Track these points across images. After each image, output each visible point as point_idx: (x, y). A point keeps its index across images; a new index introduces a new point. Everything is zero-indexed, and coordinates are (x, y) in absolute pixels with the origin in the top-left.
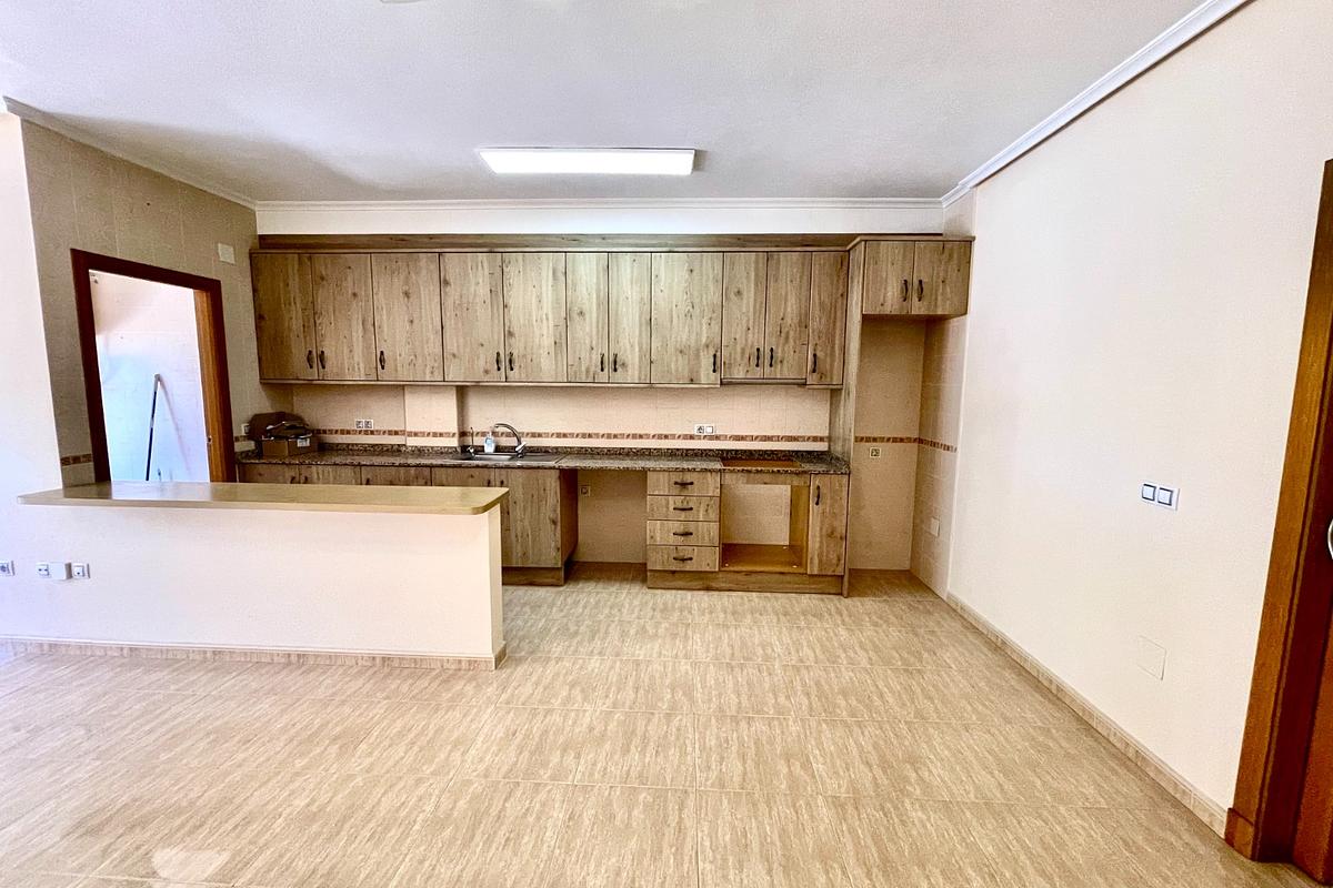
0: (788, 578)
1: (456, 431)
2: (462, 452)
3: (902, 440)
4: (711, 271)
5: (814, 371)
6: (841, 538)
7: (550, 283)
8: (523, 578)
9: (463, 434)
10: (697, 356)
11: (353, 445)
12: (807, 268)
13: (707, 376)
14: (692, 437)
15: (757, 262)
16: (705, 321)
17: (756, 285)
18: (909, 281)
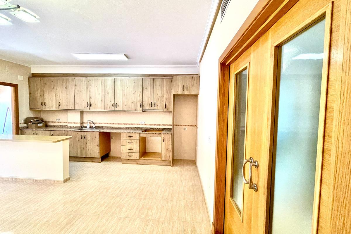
0: (158, 161)
1: (80, 122)
2: (81, 127)
3: (192, 126)
4: (139, 83)
5: (166, 108)
6: (170, 151)
7: (100, 85)
8: (91, 160)
9: (82, 123)
10: (137, 103)
11: (55, 125)
12: (163, 83)
13: (139, 109)
14: (139, 124)
15: (151, 80)
16: (138, 95)
17: (151, 87)
18: (184, 85)
